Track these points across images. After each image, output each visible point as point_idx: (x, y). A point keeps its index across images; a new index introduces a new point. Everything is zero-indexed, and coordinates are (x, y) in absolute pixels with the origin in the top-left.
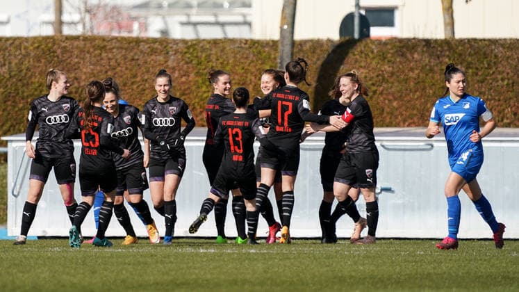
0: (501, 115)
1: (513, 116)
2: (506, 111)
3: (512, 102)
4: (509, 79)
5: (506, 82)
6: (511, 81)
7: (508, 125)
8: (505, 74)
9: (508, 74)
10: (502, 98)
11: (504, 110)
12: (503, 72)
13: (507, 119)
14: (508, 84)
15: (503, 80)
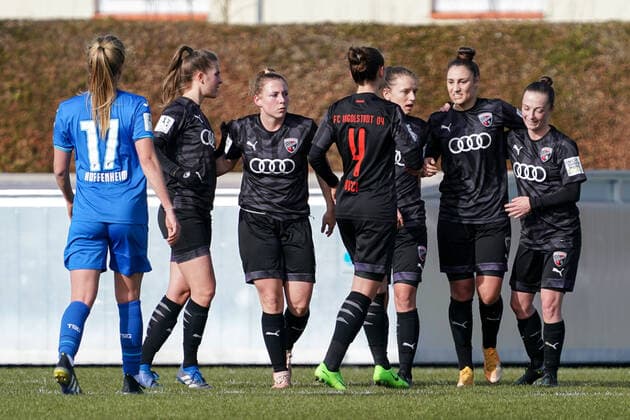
0: (11, 152)
1: (30, 154)
2: (19, 145)
3: (29, 130)
4: (22, 89)
5: (17, 95)
6: (26, 93)
7: (22, 170)
8: (16, 82)
9: (21, 80)
10: (11, 121)
11: (15, 142)
12: (13, 77)
13: (21, 157)
14: (21, 98)
15: (13, 90)
